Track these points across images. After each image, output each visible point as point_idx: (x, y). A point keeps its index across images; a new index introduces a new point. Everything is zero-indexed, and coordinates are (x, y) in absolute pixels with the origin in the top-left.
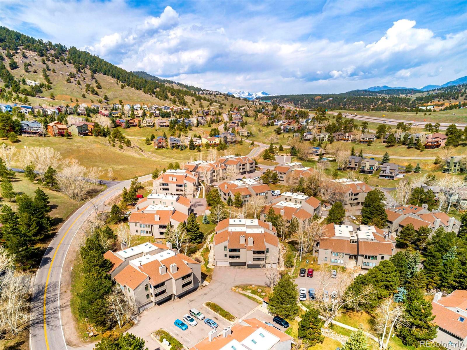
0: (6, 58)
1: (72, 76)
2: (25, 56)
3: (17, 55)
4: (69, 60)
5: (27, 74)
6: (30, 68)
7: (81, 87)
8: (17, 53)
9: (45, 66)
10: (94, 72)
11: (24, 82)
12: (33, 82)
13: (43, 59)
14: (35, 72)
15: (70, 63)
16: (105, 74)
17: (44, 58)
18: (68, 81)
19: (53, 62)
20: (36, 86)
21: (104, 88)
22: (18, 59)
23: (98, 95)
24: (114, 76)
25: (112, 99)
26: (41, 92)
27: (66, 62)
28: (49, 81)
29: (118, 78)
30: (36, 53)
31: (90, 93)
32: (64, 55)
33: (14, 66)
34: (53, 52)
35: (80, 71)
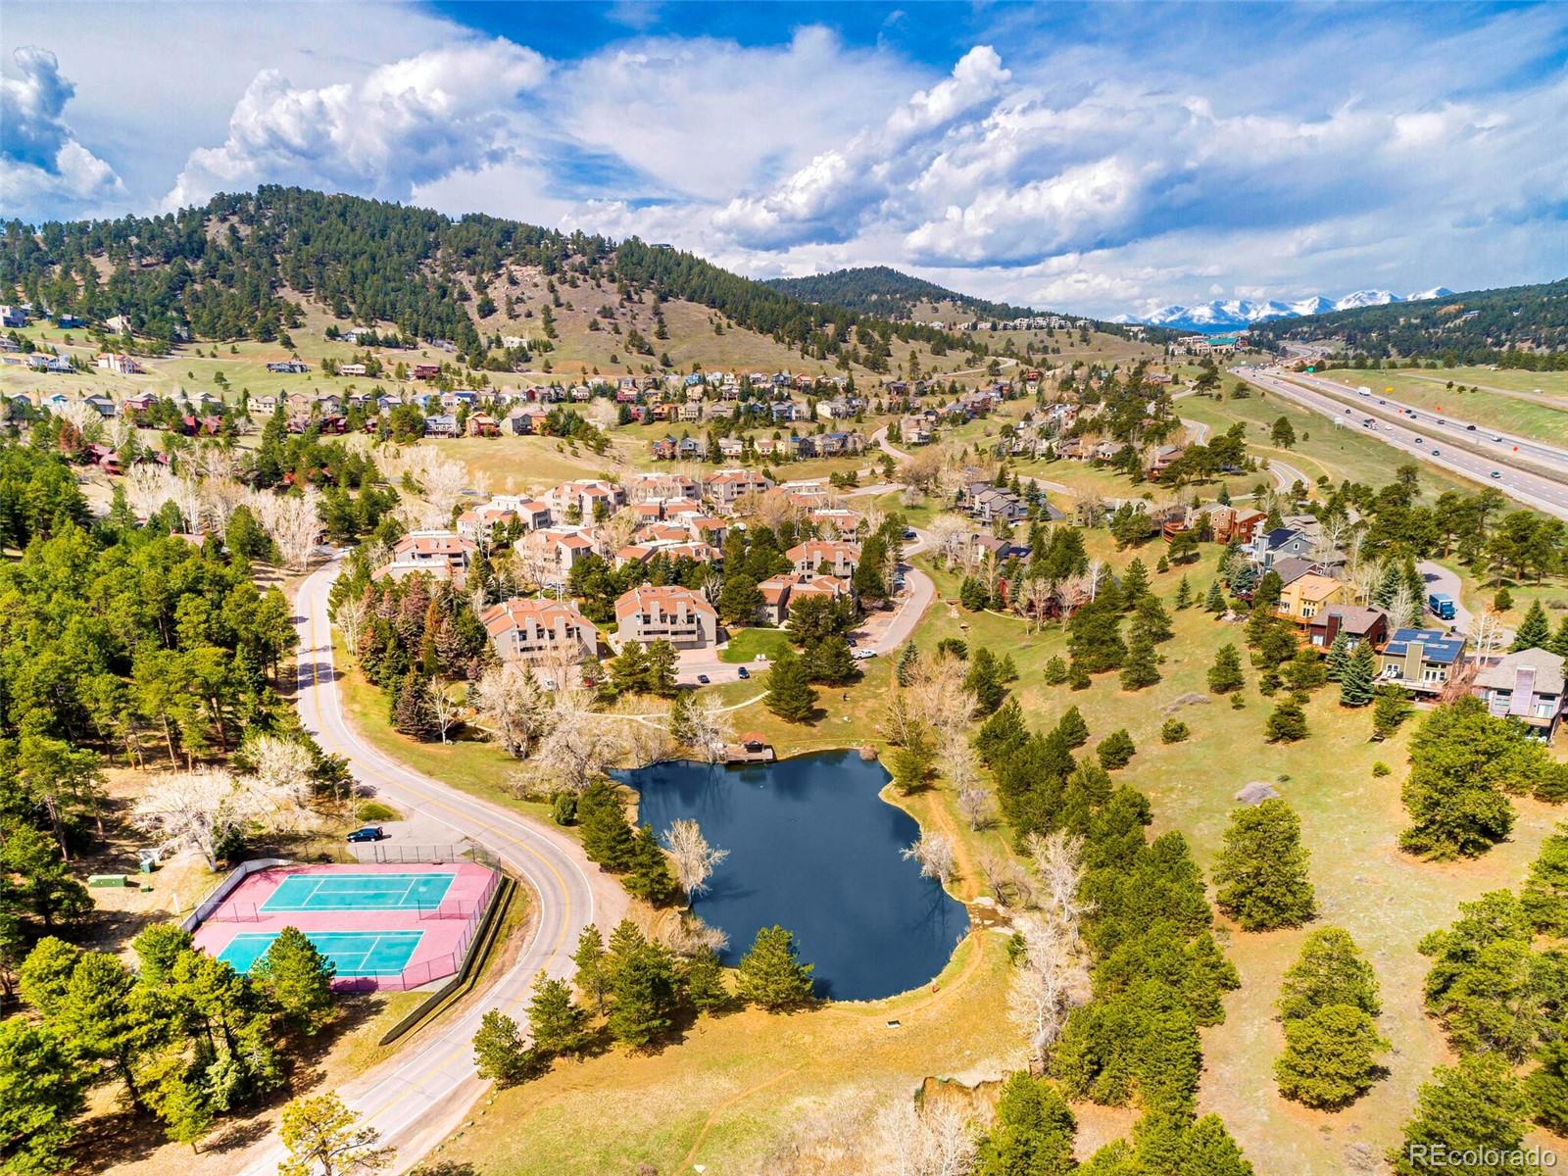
0: (474, 294)
1: (607, 313)
2: (513, 282)
3: (498, 283)
4: (612, 275)
5: (512, 322)
6: (519, 309)
7: (618, 337)
8: (499, 276)
9: (552, 296)
10: (663, 299)
11: (499, 343)
12: (517, 340)
13: (550, 281)
14: (529, 315)
15: (613, 281)
16: (691, 299)
17: (554, 278)
18: (594, 327)
19: (574, 285)
20: (521, 348)
21: (675, 336)
22: (499, 291)
23: (652, 354)
24: (712, 304)
25: (680, 362)
26: (528, 360)
27: (604, 281)
28: (552, 334)
29: (722, 307)
30: (540, 268)
31: (634, 350)
32: (603, 262)
33: (487, 309)
34: (578, 259)
35: (629, 298)
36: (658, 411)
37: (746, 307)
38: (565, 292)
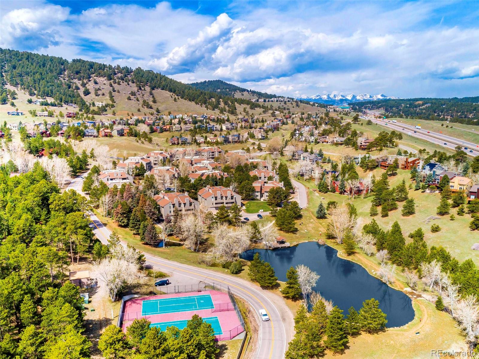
0: (81, 87)
1: (133, 94)
2: (96, 83)
3: (90, 83)
4: (133, 81)
5: (97, 97)
6: (99, 92)
7: (138, 102)
8: (90, 81)
9: (111, 88)
10: (153, 89)
11: (94, 105)
12: (101, 103)
13: (110, 83)
14: (103, 95)
15: (133, 82)
16: (163, 89)
17: (112, 81)
18: (129, 99)
19: (119, 84)
20: (103, 106)
21: (159, 102)
22: (91, 86)
23: (152, 108)
24: (170, 91)
25: (163, 111)
26: (106, 111)
27: (130, 83)
28: (113, 101)
29: (174, 92)
30: (106, 78)
31: (145, 107)
32: (129, 76)
33: (87, 93)
34: (119, 75)
35: (140, 89)
36: (164, 128)
37: (183, 92)
38: (116, 86)
